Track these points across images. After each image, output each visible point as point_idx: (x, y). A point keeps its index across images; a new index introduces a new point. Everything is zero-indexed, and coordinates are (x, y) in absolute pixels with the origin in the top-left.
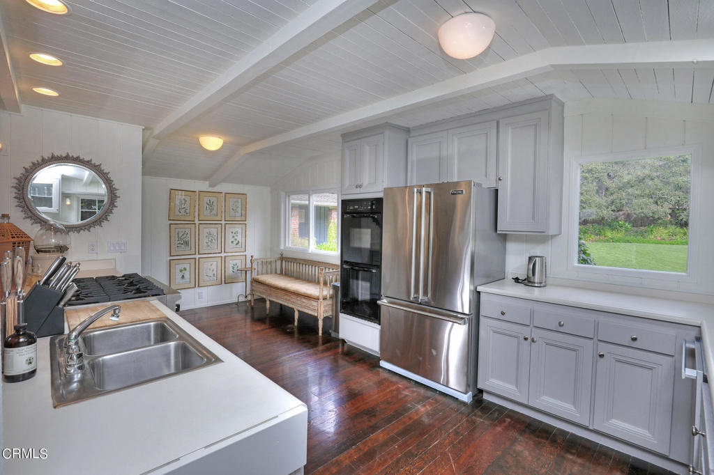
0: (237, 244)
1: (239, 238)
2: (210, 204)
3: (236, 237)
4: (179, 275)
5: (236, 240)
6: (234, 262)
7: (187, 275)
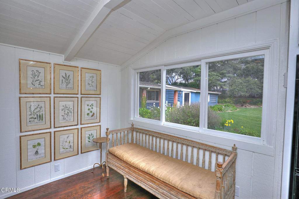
0: (92, 116)
1: (94, 110)
2: (66, 78)
3: (91, 110)
4: (31, 152)
5: (91, 112)
6: (90, 133)
7: (41, 150)
